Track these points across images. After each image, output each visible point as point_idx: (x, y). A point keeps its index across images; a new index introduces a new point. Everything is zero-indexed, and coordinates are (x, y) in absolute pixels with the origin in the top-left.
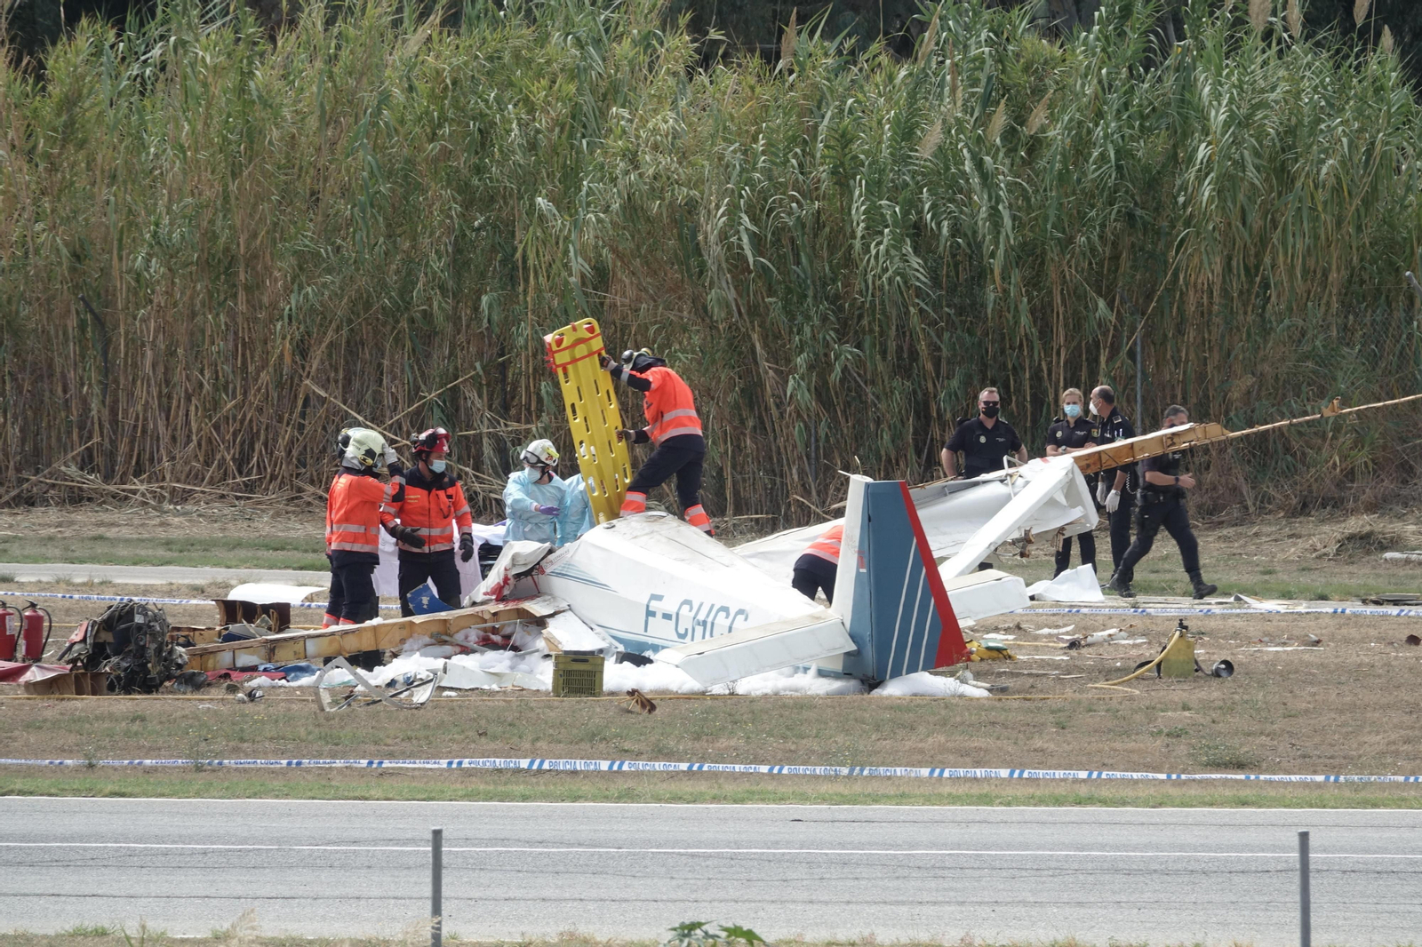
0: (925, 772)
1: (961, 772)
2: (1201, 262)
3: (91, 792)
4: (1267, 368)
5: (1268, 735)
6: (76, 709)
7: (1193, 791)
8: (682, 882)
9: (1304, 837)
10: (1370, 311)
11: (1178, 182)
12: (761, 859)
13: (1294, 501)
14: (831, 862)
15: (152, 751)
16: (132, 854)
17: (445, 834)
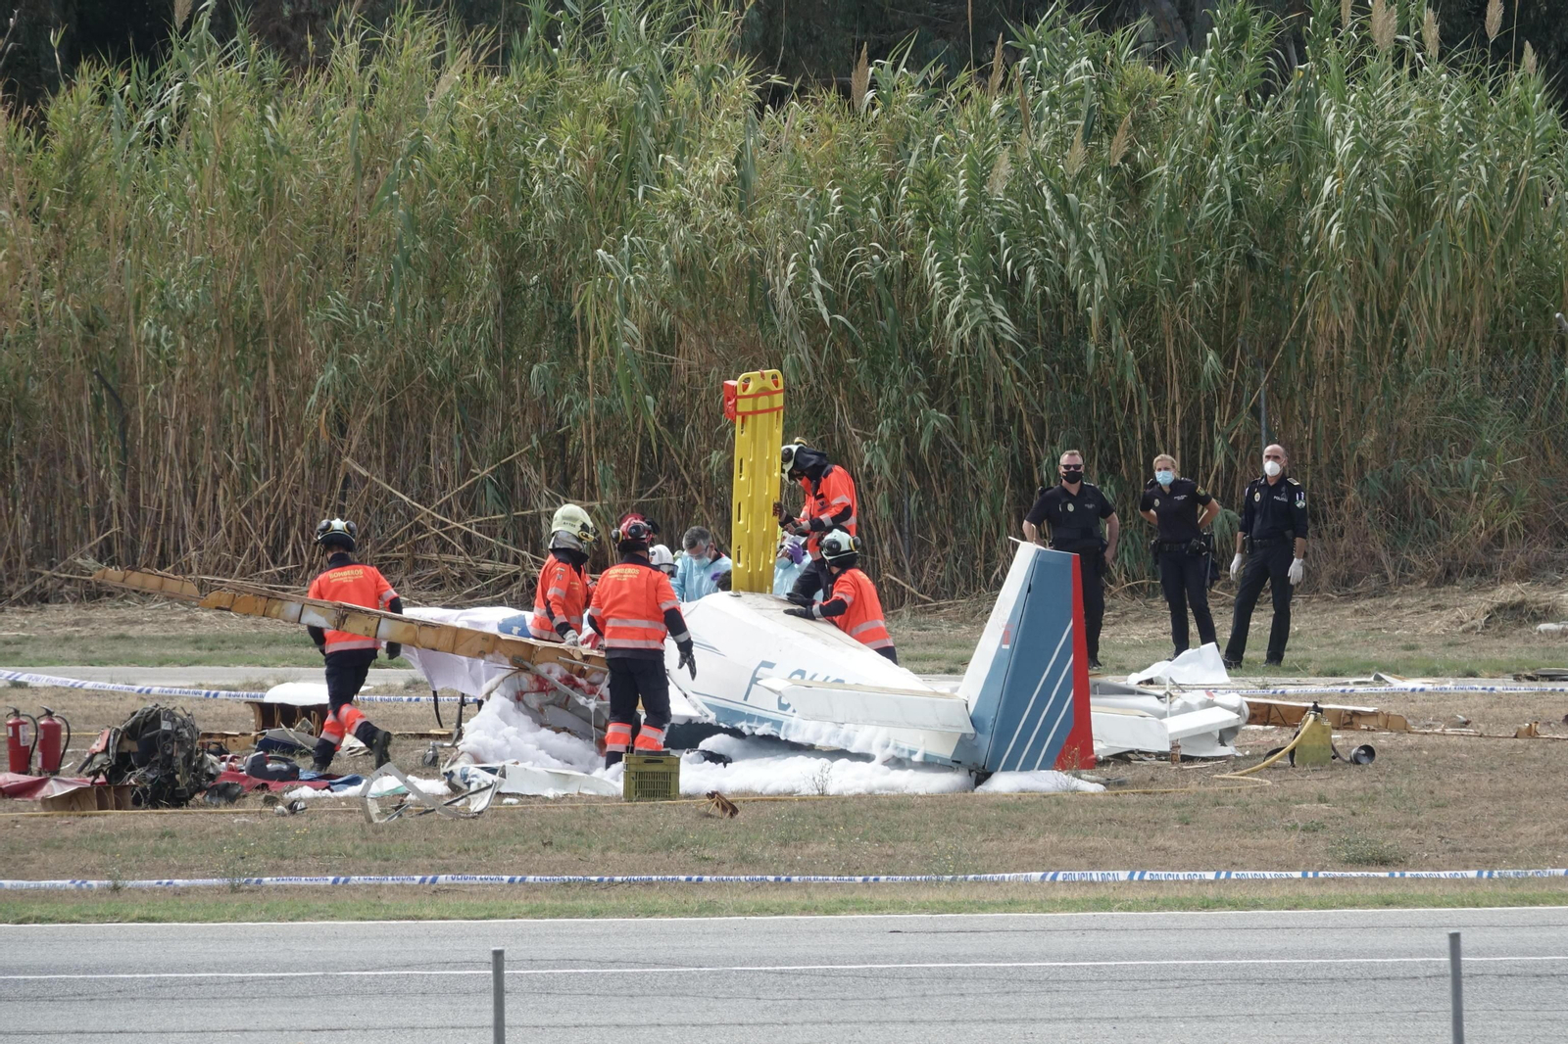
0: (1036, 875)
1: (1077, 875)
2: (1330, 308)
3: (117, 917)
4: (1404, 422)
5: (1413, 828)
6: (98, 826)
7: (1333, 891)
8: (770, 1003)
9: (1455, 939)
10: (1517, 357)
11: (1303, 220)
12: (855, 974)
13: (1438, 569)
14: (933, 977)
15: (184, 870)
16: (161, 984)
17: (506, 956)
